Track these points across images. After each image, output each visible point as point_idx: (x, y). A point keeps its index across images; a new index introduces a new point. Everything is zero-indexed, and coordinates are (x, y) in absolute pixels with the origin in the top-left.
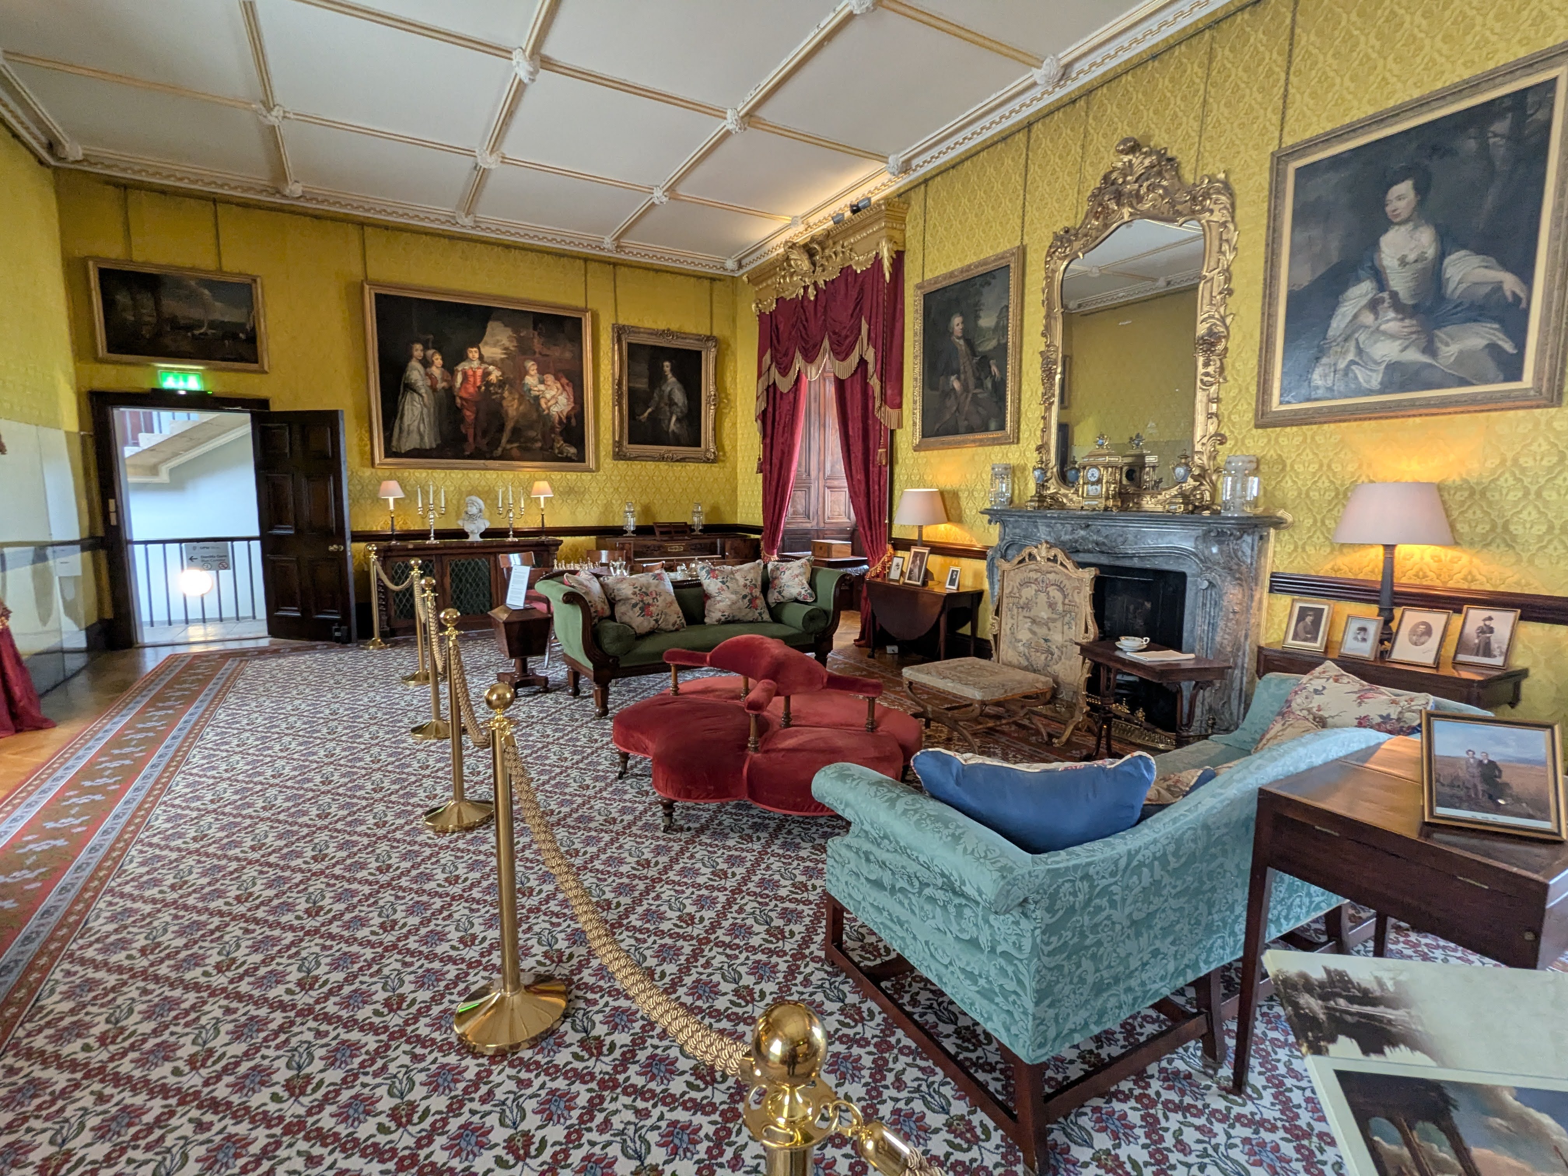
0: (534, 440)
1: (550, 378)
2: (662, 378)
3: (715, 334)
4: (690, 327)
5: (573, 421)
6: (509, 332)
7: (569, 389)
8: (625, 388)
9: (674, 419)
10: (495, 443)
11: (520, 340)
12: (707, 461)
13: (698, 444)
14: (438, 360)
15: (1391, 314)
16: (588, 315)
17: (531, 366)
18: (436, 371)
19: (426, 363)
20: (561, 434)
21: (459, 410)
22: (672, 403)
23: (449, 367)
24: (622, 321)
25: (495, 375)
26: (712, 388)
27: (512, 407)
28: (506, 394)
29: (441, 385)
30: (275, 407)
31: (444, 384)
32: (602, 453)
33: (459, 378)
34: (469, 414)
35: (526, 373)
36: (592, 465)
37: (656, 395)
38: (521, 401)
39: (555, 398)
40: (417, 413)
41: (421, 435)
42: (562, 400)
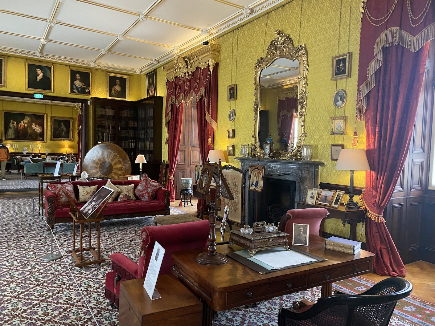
1: (37, 126)
2: (61, 125)
3: (73, 117)
4: (67, 116)
5: (42, 134)
6: (29, 118)
8: (53, 127)
9: (63, 133)
10: (26, 137)
11: (31, 119)
13: (69, 138)
14: (15, 123)
16: (46, 114)
17: (34, 124)
18: (15, 125)
19: (13, 123)
20: (39, 136)
21: (19, 131)
22: (63, 130)
23: (17, 124)
24: (53, 115)
25: (26, 125)
26: (72, 127)
27: (29, 131)
28: (28, 129)
29: (16, 127)
32: (48, 139)
33: (19, 126)
34: (21, 132)
35: (32, 125)
36: (45, 142)
37: (60, 129)
38: (31, 130)
39: (38, 129)
40: (10, 132)
41: (12, 136)
42: (40, 129)
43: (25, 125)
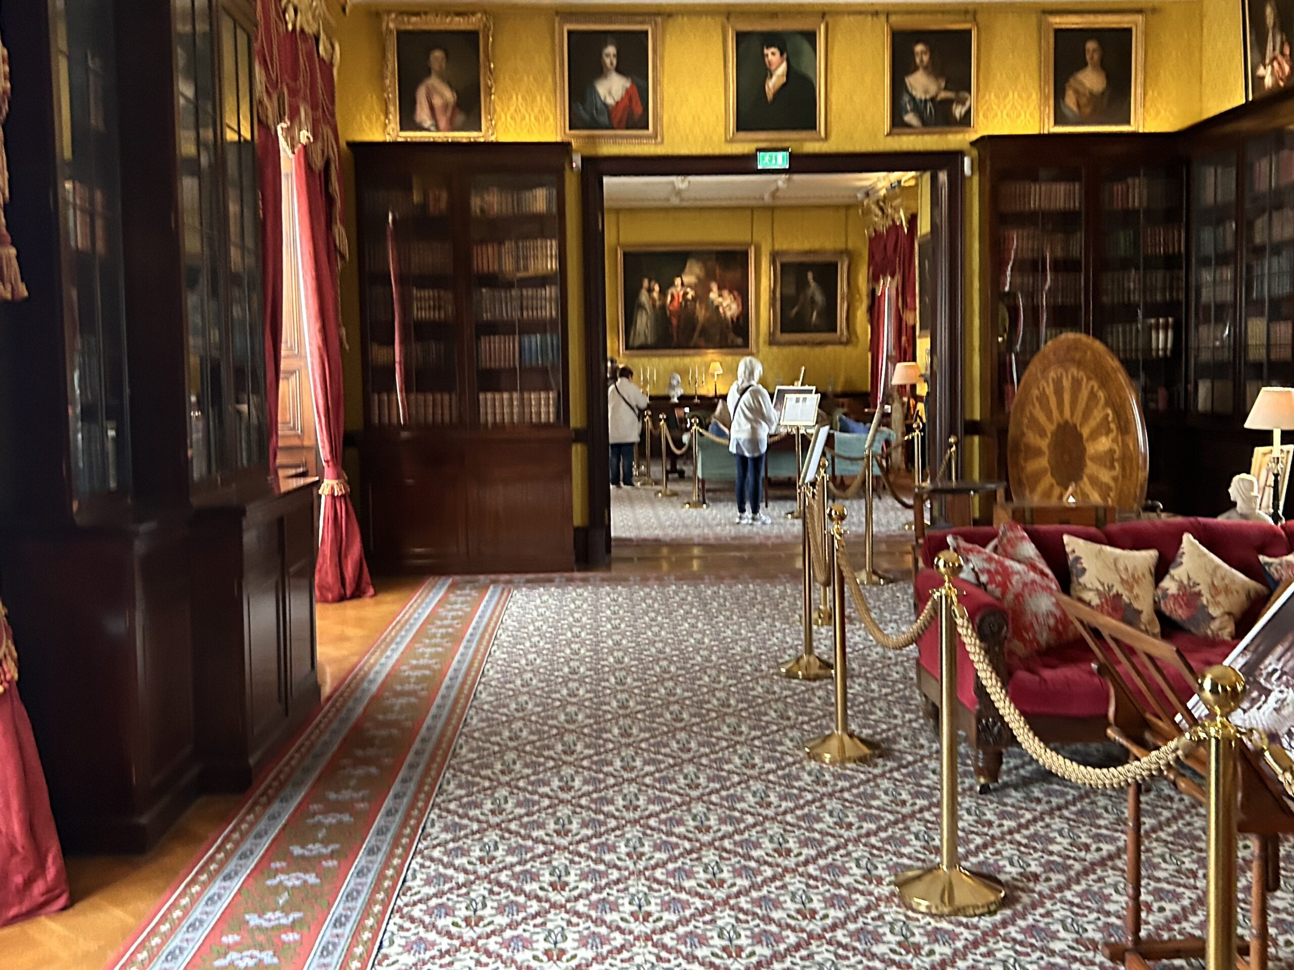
0: (714, 336)
1: (726, 293)
2: (807, 283)
3: (850, 246)
4: (829, 245)
6: (700, 265)
7: (739, 298)
8: (778, 293)
9: (815, 314)
10: (690, 338)
11: (707, 269)
12: (841, 343)
13: (836, 331)
14: (657, 288)
16: (753, 248)
17: (714, 287)
18: (655, 295)
19: (650, 290)
20: (733, 330)
21: (669, 319)
22: (813, 302)
23: (663, 293)
24: (777, 247)
25: (691, 294)
26: (845, 288)
27: (701, 313)
28: (698, 305)
29: (658, 303)
31: (660, 303)
32: (761, 340)
33: (669, 298)
34: (674, 321)
35: (710, 290)
36: (754, 351)
37: (801, 298)
38: (707, 309)
39: (728, 305)
40: (643, 322)
41: (645, 335)
42: (734, 306)
43: (685, 294)
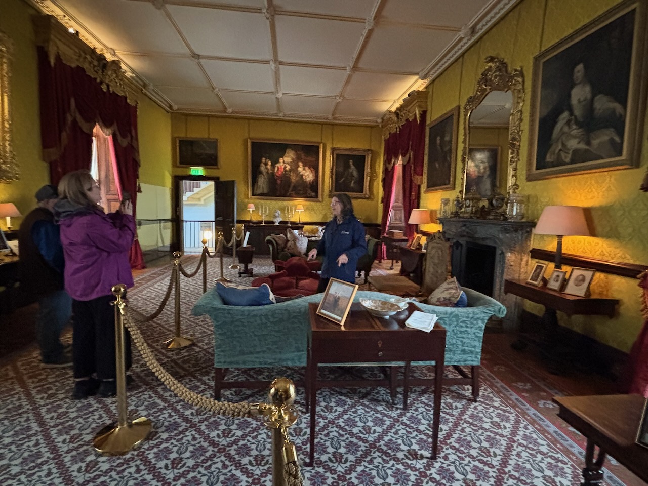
0: (300, 190)
1: (307, 168)
2: (349, 166)
4: (362, 146)
5: (315, 184)
6: (293, 152)
7: (314, 172)
8: (334, 171)
9: (353, 182)
10: (287, 191)
11: (297, 154)
12: (366, 198)
13: (362, 192)
14: (270, 163)
15: (574, 127)
16: (322, 145)
17: (301, 164)
18: (269, 167)
19: (266, 164)
20: (310, 188)
21: (276, 180)
22: (352, 176)
23: (273, 165)
24: (334, 146)
25: (288, 167)
26: (369, 170)
27: (294, 178)
28: (291, 174)
29: (270, 171)
30: (221, 179)
31: (271, 171)
32: (325, 195)
34: (279, 181)
35: (299, 166)
36: (320, 200)
37: (346, 174)
38: (296, 176)
39: (308, 175)
40: (262, 181)
41: (263, 188)
42: (311, 176)
43: (285, 167)
